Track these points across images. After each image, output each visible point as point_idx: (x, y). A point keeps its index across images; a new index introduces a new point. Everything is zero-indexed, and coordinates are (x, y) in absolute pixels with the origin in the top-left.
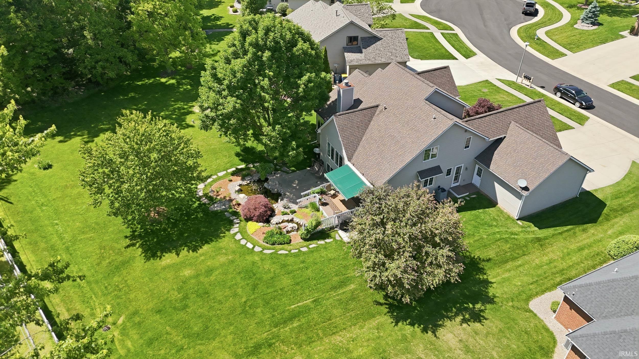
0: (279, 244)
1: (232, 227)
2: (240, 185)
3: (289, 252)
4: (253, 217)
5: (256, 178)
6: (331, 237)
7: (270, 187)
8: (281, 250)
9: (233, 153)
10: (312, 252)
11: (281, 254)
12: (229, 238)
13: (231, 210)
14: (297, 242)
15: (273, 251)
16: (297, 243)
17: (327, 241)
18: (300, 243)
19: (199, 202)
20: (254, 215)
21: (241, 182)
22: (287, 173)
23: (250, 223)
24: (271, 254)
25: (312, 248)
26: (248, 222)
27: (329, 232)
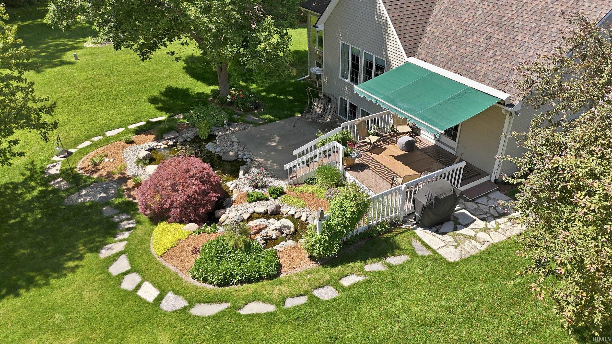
0: (242, 282)
1: (109, 239)
2: (151, 150)
3: (278, 306)
4: (169, 210)
5: (190, 135)
6: (398, 248)
7: (218, 150)
8: (250, 300)
9: (145, 98)
10: (356, 300)
11: (251, 317)
12: (90, 271)
13: (118, 201)
14: (299, 270)
15: (223, 306)
16: (301, 275)
17: (392, 260)
18: (310, 272)
19: (43, 188)
20: (172, 205)
21: (153, 144)
22: (256, 124)
23: (161, 225)
24: (217, 317)
25: (351, 287)
26: (156, 224)
27: (388, 235)
